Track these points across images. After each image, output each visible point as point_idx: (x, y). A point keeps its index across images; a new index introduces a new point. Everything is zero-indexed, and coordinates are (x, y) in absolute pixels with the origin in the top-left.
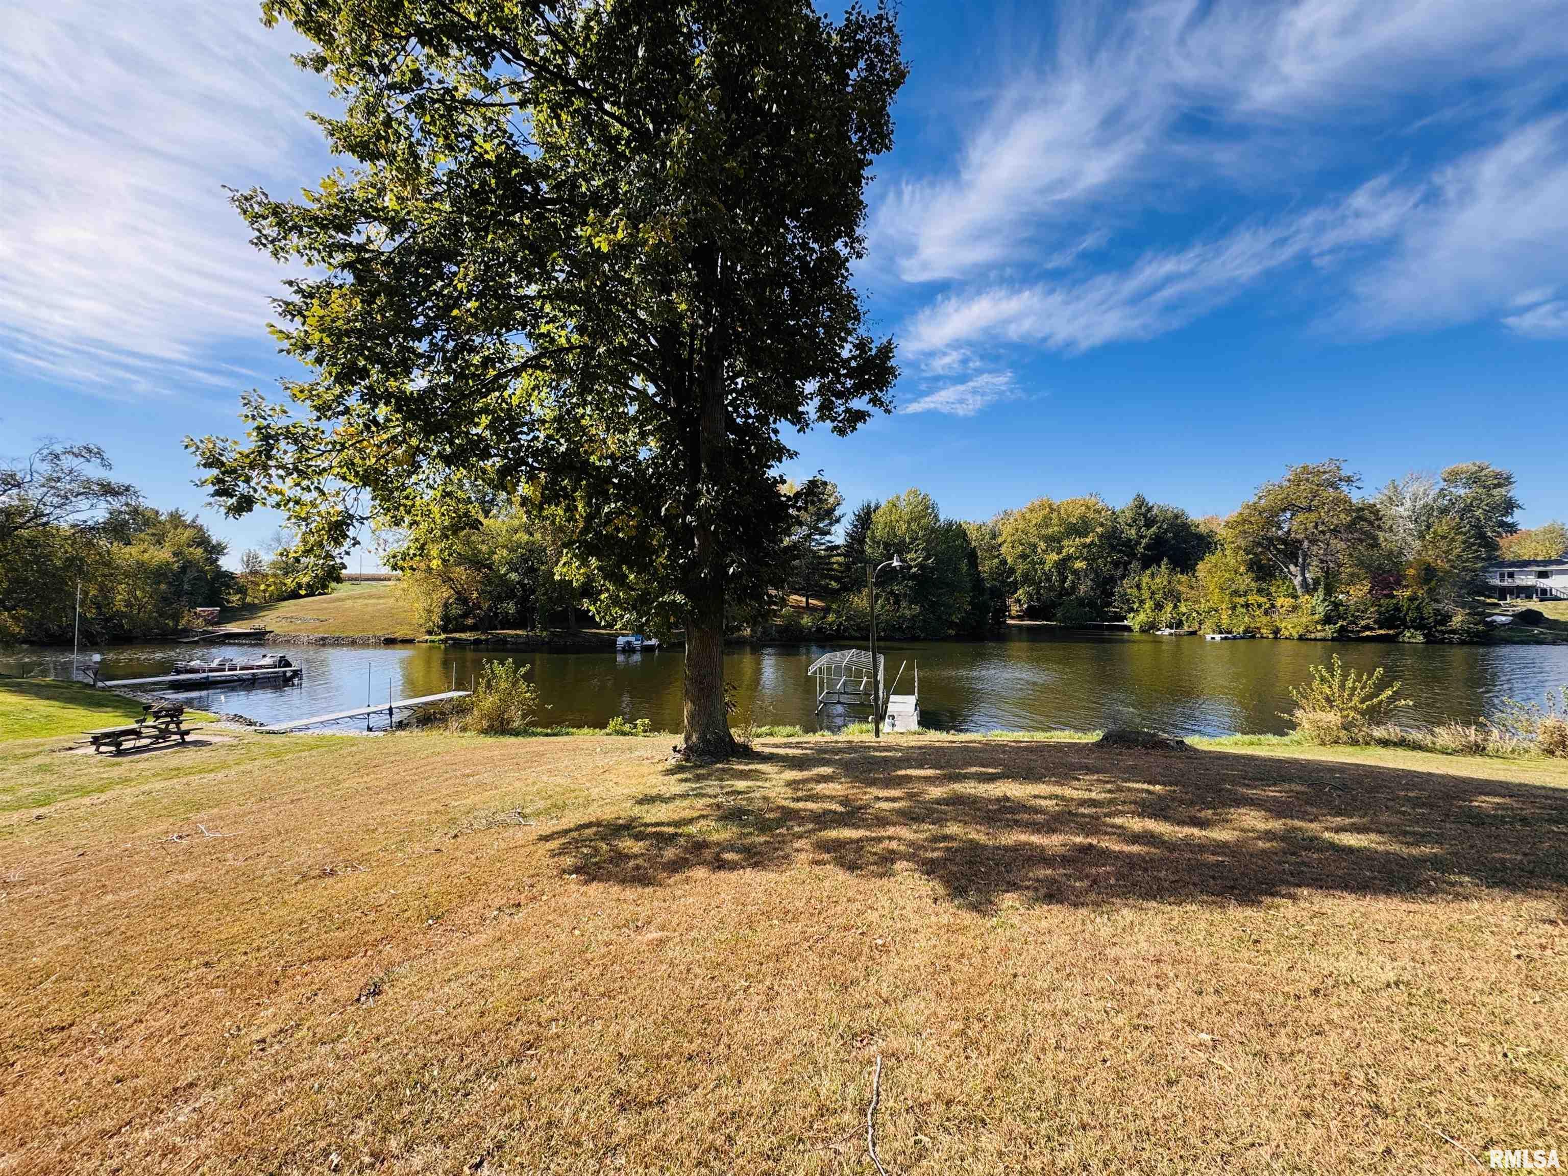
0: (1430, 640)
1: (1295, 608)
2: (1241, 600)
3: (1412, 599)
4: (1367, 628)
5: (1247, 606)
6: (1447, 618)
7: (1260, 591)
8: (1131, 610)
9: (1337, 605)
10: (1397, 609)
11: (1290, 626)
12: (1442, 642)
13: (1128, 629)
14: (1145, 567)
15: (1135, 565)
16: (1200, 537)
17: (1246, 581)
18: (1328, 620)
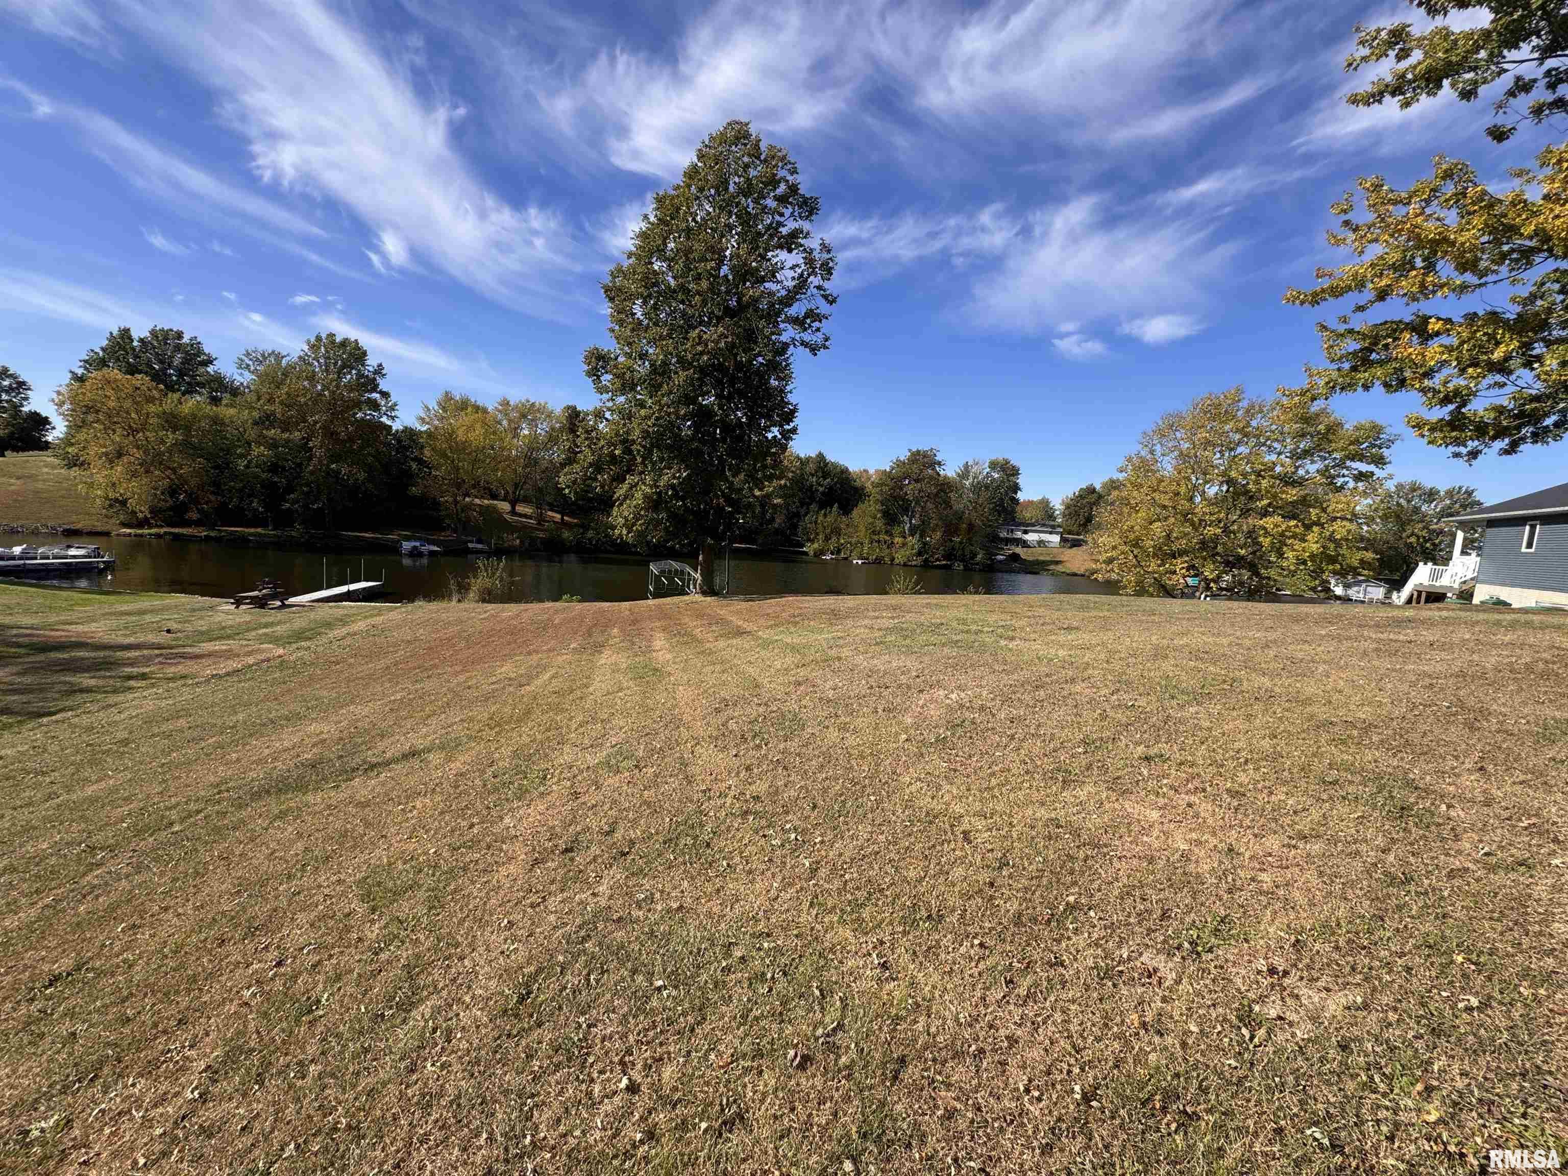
0: (966, 569)
1: (904, 545)
2: (876, 537)
3: (961, 543)
4: (938, 560)
5: (879, 541)
6: (975, 555)
7: (887, 532)
8: (809, 540)
9: (925, 544)
10: (953, 549)
11: (900, 557)
12: (971, 570)
13: (806, 553)
14: (820, 509)
15: (814, 507)
16: (856, 489)
17: (880, 524)
18: (920, 554)
